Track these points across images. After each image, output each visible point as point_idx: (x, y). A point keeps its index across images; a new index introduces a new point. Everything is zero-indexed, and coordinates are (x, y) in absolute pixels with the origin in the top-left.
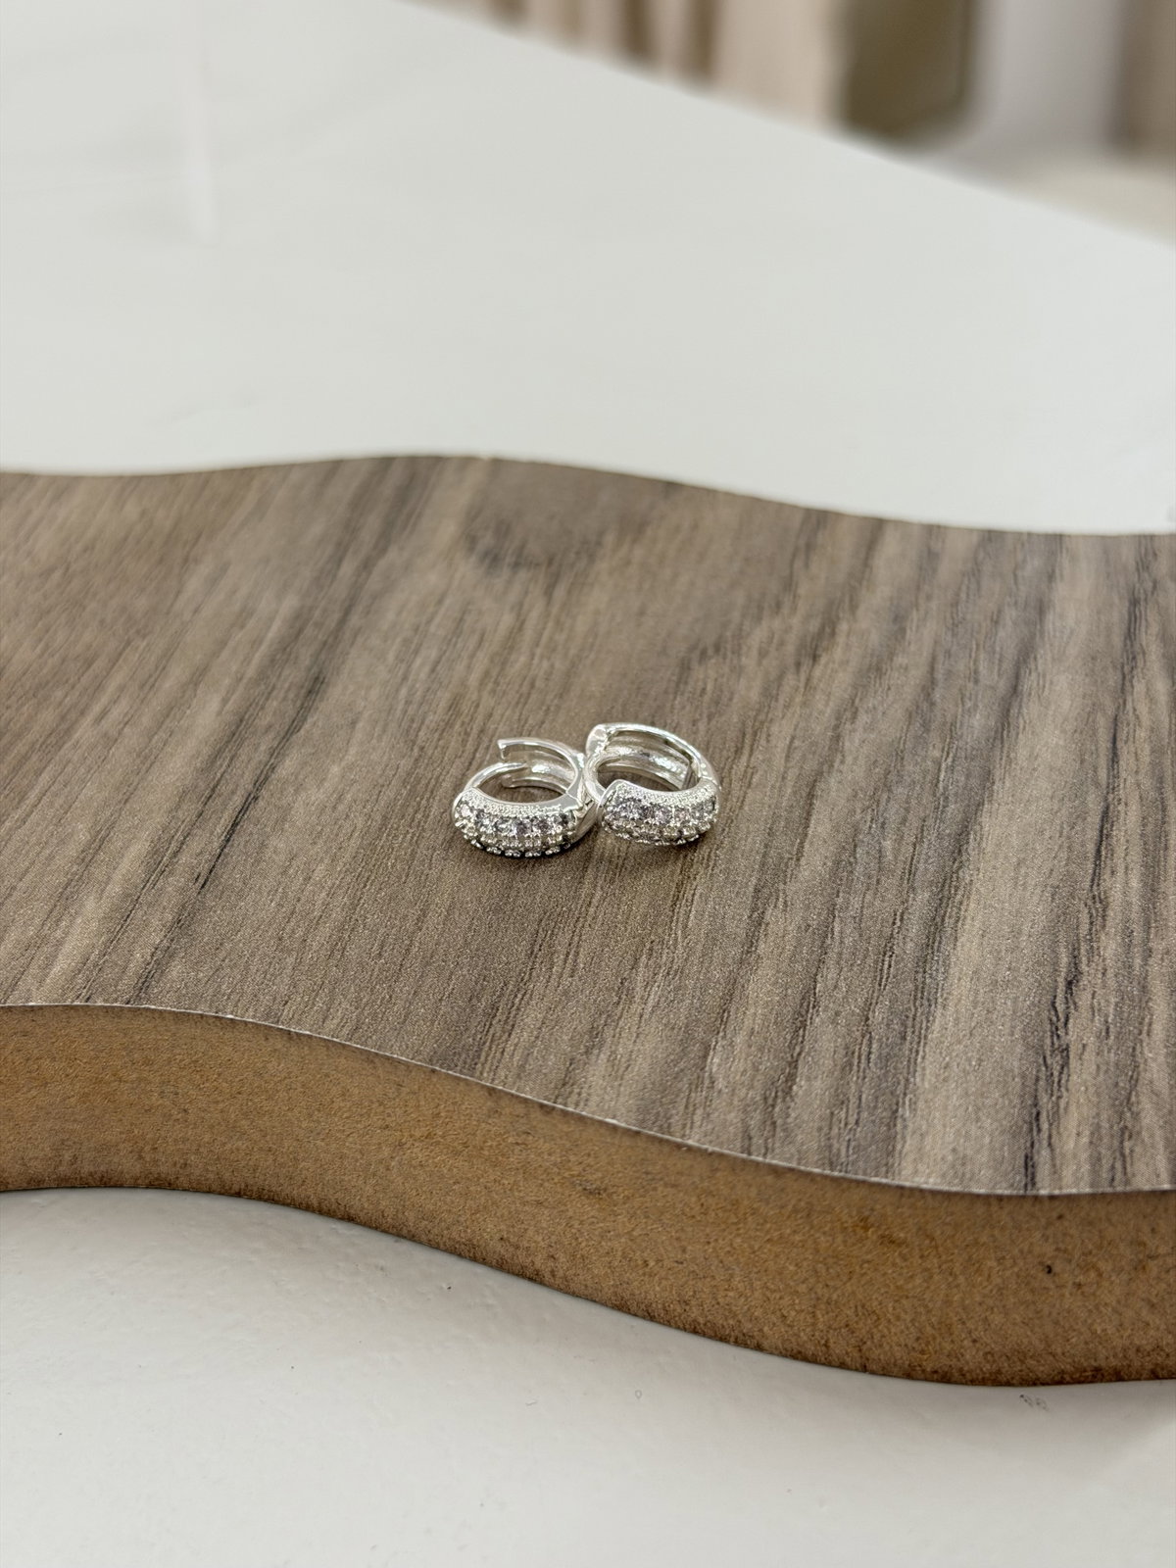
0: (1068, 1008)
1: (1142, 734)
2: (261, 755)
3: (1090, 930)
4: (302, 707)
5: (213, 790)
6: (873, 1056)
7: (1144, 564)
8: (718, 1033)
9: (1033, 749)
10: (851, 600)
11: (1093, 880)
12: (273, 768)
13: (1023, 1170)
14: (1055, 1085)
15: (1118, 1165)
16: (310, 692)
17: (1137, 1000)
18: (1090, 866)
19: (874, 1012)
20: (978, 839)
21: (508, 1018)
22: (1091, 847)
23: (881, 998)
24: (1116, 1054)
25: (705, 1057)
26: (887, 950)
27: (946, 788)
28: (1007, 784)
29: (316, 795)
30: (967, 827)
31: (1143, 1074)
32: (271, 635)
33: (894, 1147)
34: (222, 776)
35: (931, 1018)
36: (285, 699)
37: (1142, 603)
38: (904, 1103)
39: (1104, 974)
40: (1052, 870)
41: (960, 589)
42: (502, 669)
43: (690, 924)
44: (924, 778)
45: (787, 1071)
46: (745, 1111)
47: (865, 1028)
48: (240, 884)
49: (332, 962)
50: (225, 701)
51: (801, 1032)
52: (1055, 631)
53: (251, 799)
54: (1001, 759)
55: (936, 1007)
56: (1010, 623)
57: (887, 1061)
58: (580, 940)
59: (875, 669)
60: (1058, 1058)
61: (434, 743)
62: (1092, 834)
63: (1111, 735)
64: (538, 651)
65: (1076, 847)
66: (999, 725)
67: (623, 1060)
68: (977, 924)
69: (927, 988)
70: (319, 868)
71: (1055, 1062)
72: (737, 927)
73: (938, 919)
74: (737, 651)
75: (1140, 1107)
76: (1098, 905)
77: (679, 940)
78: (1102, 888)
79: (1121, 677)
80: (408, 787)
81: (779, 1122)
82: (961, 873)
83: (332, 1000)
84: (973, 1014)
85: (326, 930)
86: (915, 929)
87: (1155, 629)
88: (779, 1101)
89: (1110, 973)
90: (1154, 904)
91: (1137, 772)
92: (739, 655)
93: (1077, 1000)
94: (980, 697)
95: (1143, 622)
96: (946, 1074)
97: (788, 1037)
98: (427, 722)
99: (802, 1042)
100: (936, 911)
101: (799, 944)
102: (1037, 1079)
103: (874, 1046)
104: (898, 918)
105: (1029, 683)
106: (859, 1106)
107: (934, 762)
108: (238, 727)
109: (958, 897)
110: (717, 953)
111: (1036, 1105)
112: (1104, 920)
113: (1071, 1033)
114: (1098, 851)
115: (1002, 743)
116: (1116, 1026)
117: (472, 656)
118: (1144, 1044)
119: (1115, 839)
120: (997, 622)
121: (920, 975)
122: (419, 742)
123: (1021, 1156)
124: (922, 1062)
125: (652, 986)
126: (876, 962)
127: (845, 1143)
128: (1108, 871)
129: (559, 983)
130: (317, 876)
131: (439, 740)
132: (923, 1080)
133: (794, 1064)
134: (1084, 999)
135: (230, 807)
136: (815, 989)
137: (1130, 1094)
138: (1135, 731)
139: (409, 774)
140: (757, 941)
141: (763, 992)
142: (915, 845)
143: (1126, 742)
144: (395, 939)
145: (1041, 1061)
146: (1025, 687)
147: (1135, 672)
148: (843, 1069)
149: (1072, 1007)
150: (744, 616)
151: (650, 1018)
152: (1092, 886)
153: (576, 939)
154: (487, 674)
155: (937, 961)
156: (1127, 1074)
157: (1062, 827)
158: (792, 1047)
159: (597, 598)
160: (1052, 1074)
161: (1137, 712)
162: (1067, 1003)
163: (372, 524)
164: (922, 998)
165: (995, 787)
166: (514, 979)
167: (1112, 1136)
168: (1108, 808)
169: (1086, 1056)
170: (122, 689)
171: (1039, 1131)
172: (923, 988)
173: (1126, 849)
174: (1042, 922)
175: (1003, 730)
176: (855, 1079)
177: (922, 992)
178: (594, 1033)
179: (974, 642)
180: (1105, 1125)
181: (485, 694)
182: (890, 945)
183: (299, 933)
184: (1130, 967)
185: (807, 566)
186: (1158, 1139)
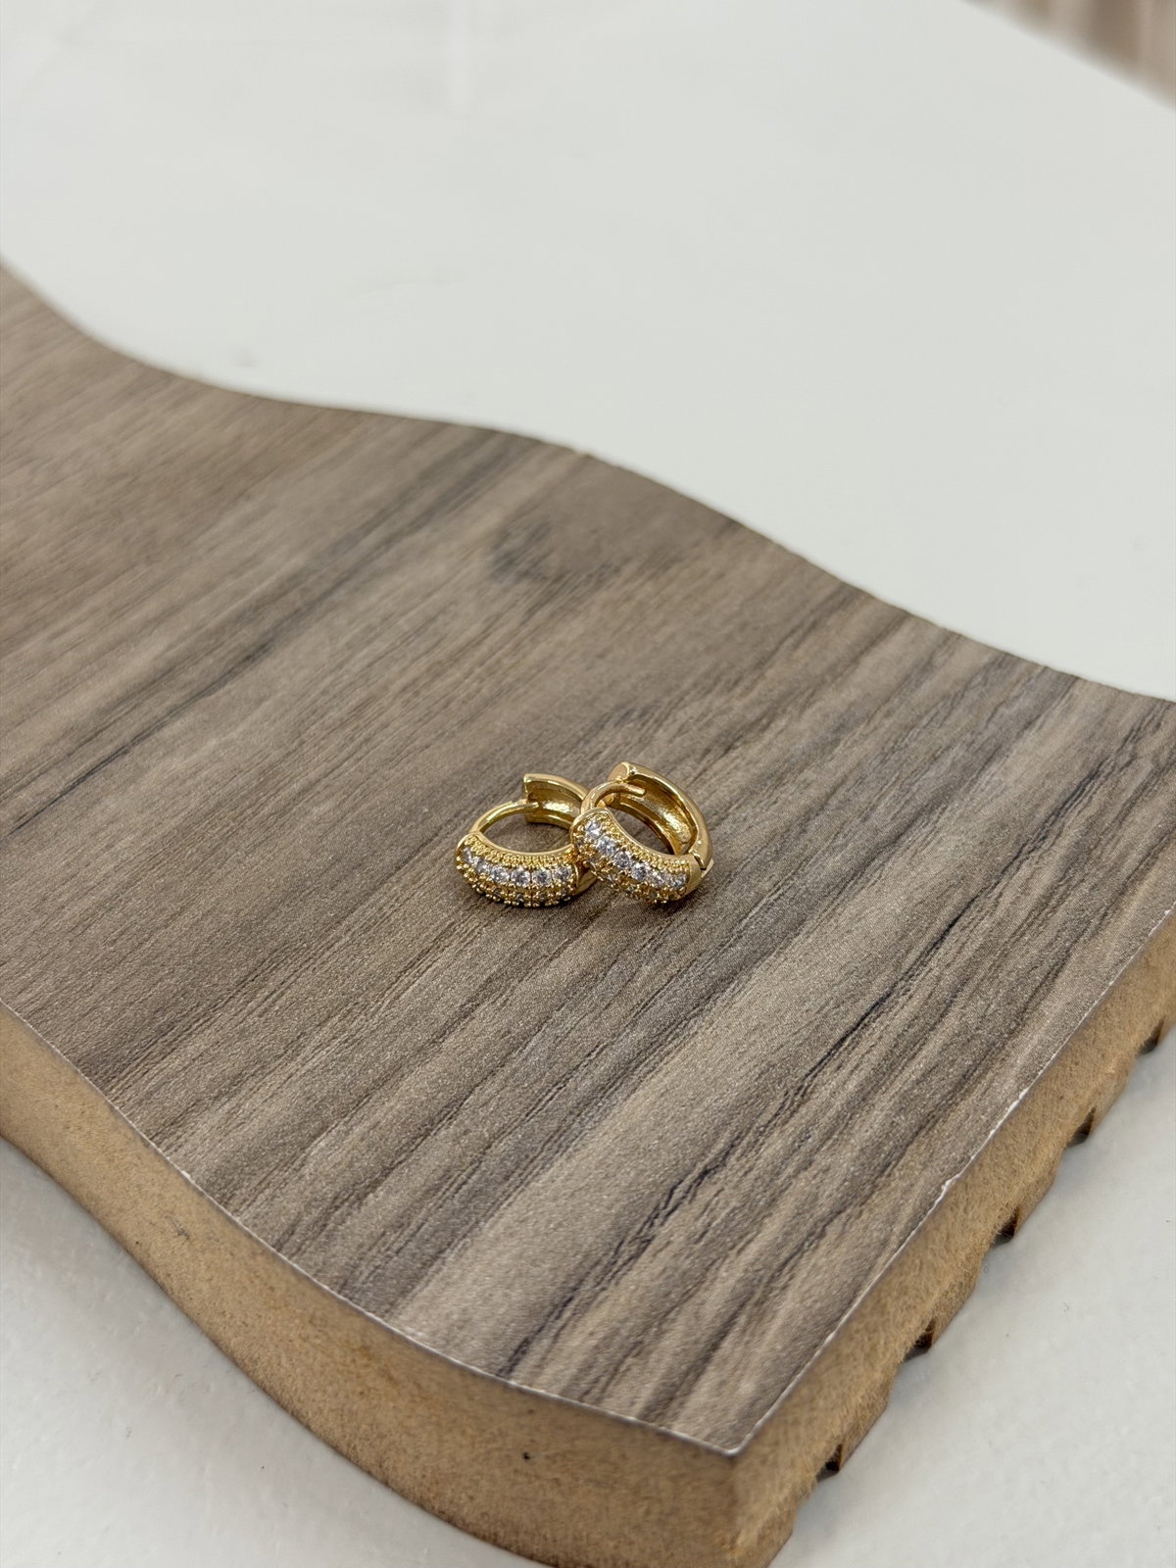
0: (684, 1197)
1: (986, 924)
2: (159, 711)
3: (770, 1122)
4: (230, 672)
5: (96, 734)
6: (465, 1187)
7: (1135, 735)
8: (345, 1116)
9: (865, 908)
10: (812, 695)
11: (811, 1071)
12: (162, 726)
13: (511, 1353)
14: (610, 1274)
15: (604, 1379)
16: (248, 658)
17: (756, 1212)
18: (823, 1053)
19: (500, 1142)
20: (737, 990)
21: (175, 1040)
22: (839, 1033)
23: (517, 1130)
24: (693, 1262)
25: (315, 1137)
26: (560, 1082)
27: (747, 926)
28: (810, 940)
29: (178, 764)
30: (736, 974)
31: (700, 1293)
32: (257, 590)
33: (413, 1287)
34: (115, 722)
35: (548, 1166)
36: (223, 658)
37: (1102, 778)
38: (456, 1246)
39: (746, 1173)
40: (782, 1046)
41: (927, 712)
42: (433, 681)
43: (403, 996)
44: (735, 909)
45: (377, 1176)
46: (308, 1205)
47: (479, 1156)
48: (50, 834)
49: (71, 936)
50: (170, 647)
51: (419, 1140)
52: (988, 783)
53: (122, 751)
54: (826, 910)
55: (562, 1155)
56: (949, 762)
57: (474, 1196)
58: (295, 981)
59: (776, 778)
60: (635, 1247)
61: (316, 742)
62: (851, 1019)
63: (956, 916)
64: (478, 670)
65: (826, 1029)
66: (852, 872)
67: (242, 1116)
68: (666, 1081)
69: (566, 1134)
70: (128, 838)
71: (628, 1250)
72: (443, 1013)
73: (633, 1064)
74: (659, 723)
75: (671, 1326)
76: (798, 1097)
77: (381, 1010)
78: (816, 1080)
79: (1016, 855)
80: (262, 779)
81: (331, 1225)
82: (692, 1021)
83: (42, 974)
84: (590, 1174)
85: (88, 902)
86: (603, 1068)
87: (1090, 811)
88: (347, 1204)
89: (752, 1176)
90: (853, 1114)
91: (948, 965)
92: (660, 725)
93: (699, 1192)
94: (856, 837)
95: (1085, 801)
96: (518, 1229)
97: (404, 1142)
98: (327, 717)
99: (412, 1151)
100: (638, 1054)
101: (486, 1049)
102: (597, 1263)
103: (474, 1177)
104: (598, 1050)
105: (918, 834)
106: (413, 1235)
107: (758, 893)
108: (164, 675)
109: (671, 1046)
110: (408, 1033)
111: (575, 1289)
112: (792, 1115)
113: (666, 1225)
114: (843, 1040)
115: (840, 893)
116: (714, 1233)
117: (414, 660)
118: (727, 1261)
119: (871, 1031)
120: (935, 759)
121: (573, 1116)
122: (304, 736)
123: (522, 1336)
124: (505, 1209)
125: (323, 1049)
126: (543, 1089)
127: (372, 1268)
128: (837, 1063)
129: (244, 1019)
130: (119, 846)
131: (323, 739)
132: (491, 1227)
133: (387, 1172)
134: (706, 1193)
135: (99, 755)
136: (465, 1099)
137: (672, 1309)
138: (983, 918)
139: (271, 766)
140: (450, 1033)
141: (417, 1086)
142: (672, 977)
143: (965, 928)
144: (139, 930)
145: (616, 1244)
146: (906, 840)
147: (1033, 854)
148: (427, 1192)
149: (689, 1198)
150: (695, 685)
151: (297, 1081)
152: (807, 1075)
153: (293, 979)
154: (415, 681)
155: (599, 1107)
156: (685, 1288)
157: (827, 1003)
158: (398, 1153)
159: (573, 629)
160: (615, 1262)
161: (1001, 899)
162: (687, 1192)
163: (428, 496)
164: (555, 1142)
165: (796, 940)
166: (208, 1003)
167: (621, 1347)
168: (888, 996)
169: (661, 1255)
170: (94, 611)
171: (558, 1318)
172: (565, 1131)
173: (873, 1046)
174: (731, 1097)
175: (852, 879)
176: (431, 1204)
177: (561, 1136)
178: (238, 1080)
179: (897, 774)
180: (624, 1333)
181: (399, 702)
182: (568, 1076)
183: (64, 898)
184: (778, 1174)
185: (796, 647)
186: (662, 1365)
